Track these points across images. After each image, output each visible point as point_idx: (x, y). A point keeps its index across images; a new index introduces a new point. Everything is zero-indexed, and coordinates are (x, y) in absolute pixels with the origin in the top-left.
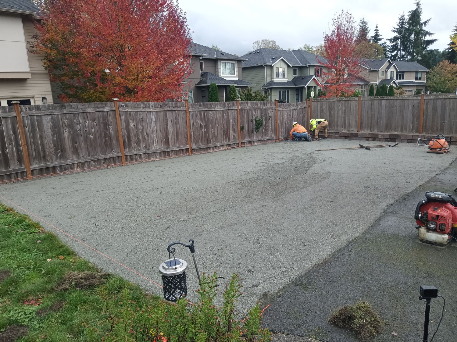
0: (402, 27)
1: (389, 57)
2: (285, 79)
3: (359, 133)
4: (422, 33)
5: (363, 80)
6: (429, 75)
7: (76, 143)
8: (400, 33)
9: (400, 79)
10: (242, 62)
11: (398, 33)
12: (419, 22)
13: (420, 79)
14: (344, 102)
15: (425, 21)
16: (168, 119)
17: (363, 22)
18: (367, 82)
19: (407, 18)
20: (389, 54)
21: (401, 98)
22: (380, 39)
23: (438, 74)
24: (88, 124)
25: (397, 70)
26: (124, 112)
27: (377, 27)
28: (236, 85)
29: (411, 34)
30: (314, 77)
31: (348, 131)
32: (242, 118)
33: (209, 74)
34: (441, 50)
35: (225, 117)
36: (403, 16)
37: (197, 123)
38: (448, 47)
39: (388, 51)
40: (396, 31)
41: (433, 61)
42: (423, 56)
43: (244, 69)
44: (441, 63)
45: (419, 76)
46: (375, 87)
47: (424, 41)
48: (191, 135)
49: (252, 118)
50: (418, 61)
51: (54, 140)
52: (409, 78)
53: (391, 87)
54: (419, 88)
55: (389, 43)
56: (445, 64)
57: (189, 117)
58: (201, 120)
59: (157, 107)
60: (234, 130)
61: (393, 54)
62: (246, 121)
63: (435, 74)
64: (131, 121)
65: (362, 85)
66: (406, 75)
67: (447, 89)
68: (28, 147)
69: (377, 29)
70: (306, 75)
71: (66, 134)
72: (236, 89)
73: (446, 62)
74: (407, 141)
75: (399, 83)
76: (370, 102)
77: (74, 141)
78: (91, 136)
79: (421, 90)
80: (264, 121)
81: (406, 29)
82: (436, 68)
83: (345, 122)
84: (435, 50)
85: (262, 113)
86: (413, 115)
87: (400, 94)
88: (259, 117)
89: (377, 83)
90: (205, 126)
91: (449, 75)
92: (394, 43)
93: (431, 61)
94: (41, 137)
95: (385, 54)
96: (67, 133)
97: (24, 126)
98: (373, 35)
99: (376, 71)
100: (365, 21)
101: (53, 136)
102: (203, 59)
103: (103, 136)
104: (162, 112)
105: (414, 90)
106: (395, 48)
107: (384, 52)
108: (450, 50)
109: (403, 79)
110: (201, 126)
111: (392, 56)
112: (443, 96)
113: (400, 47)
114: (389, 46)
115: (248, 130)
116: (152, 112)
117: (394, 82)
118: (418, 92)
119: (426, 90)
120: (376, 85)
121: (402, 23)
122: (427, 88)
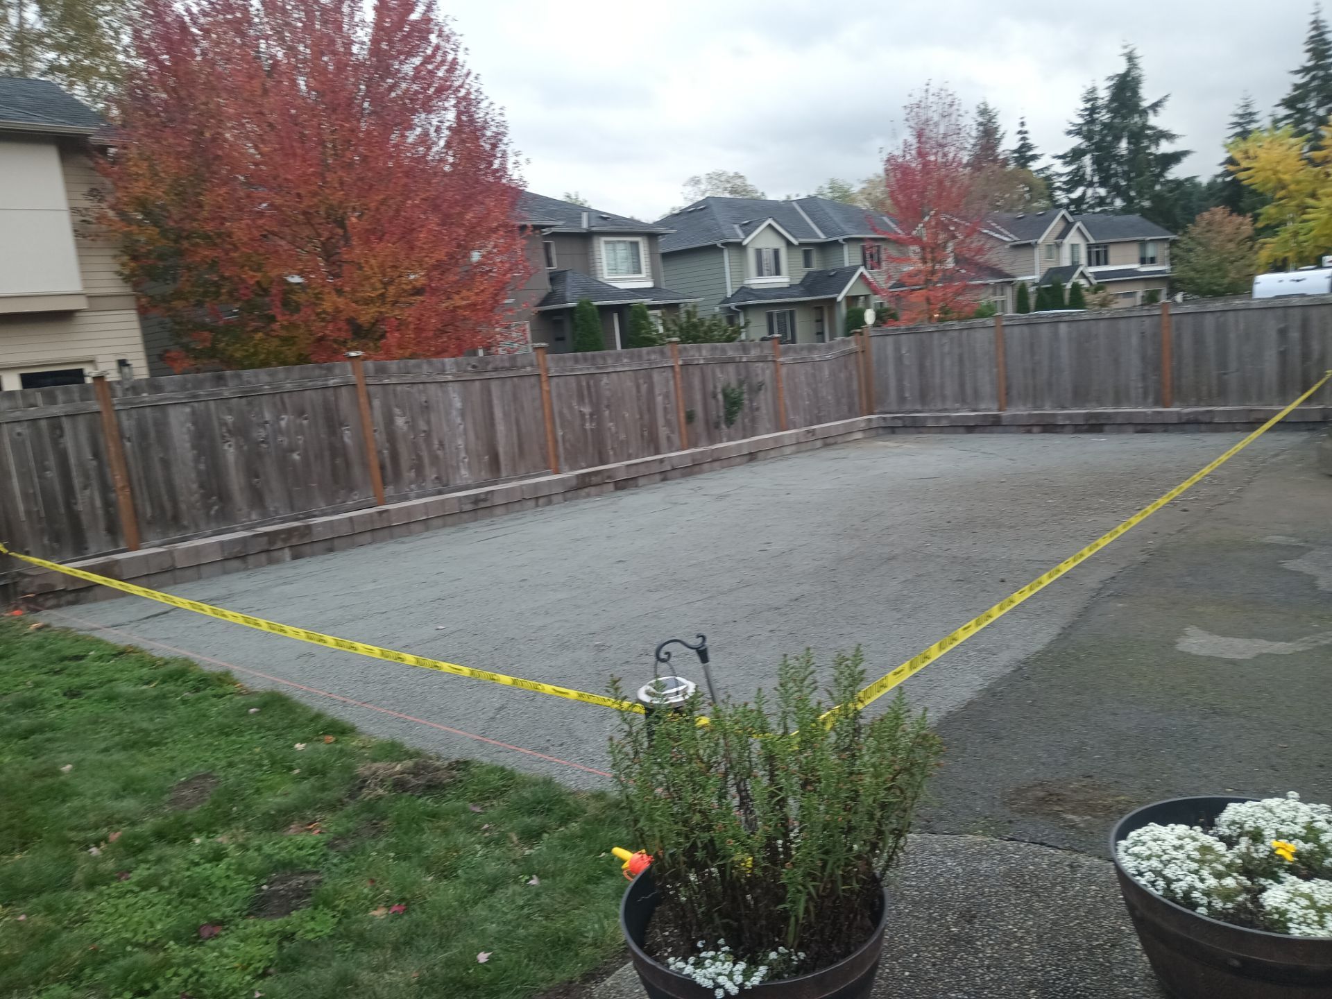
0: (1092, 121)
1: (1061, 206)
2: (782, 280)
3: (1004, 414)
4: (1148, 136)
5: (997, 273)
6: (1176, 251)
7: (257, 477)
8: (1088, 136)
9: (1098, 264)
10: (661, 239)
11: (1084, 137)
12: (1137, 105)
13: (1153, 261)
14: (955, 334)
15: (1154, 100)
16: (496, 402)
17: (984, 112)
18: (1008, 276)
19: (1104, 94)
20: (1062, 197)
21: (1108, 316)
22: (1034, 157)
23: (1200, 244)
24: (288, 425)
25: (1087, 240)
26: (379, 387)
27: (1022, 124)
28: (648, 301)
29: (1118, 139)
30: (862, 269)
31: (974, 410)
32: (688, 388)
33: (569, 274)
34: (1204, 180)
35: (644, 388)
36: (1093, 90)
37: (571, 408)
38: (1220, 170)
39: (1059, 188)
40: (1078, 134)
41: (1184, 208)
42: (1157, 198)
43: (666, 256)
44: (1206, 215)
45: (1151, 251)
46: (1032, 289)
47: (1156, 156)
48: (556, 441)
49: (715, 387)
50: (1144, 212)
51: (199, 473)
52: (1123, 261)
53: (1076, 287)
54: (1154, 287)
55: (1059, 167)
56: (1218, 217)
57: (549, 392)
58: (581, 400)
59: (465, 371)
60: (668, 423)
61: (1075, 195)
62: (698, 396)
63: (1191, 245)
64: (397, 411)
65: (995, 286)
66: (1113, 252)
67: (1230, 284)
68: (132, 490)
69: (1024, 129)
70: (838, 266)
71: (230, 452)
72: (650, 312)
73: (1220, 213)
74: (1131, 428)
75: (1098, 275)
76: (1026, 329)
77: (251, 471)
78: (296, 457)
79: (1158, 292)
80: (745, 396)
81: (1105, 125)
82: (1194, 230)
83: (962, 385)
84: (1187, 180)
85: (738, 373)
86: (1144, 358)
87: (1104, 304)
88: (734, 384)
89: (1037, 277)
90: (591, 415)
91: (1231, 246)
92: (1074, 167)
93: (1178, 211)
94: (166, 464)
95: (1051, 197)
96: (232, 450)
97: (122, 436)
98: (1015, 145)
99: (1029, 245)
100: (990, 107)
101: (197, 460)
102: (554, 233)
103: (327, 454)
104: (477, 383)
105: (1140, 291)
106: (1076, 180)
107: (1047, 192)
108: (1229, 179)
109: (1106, 263)
110: (582, 415)
111: (1072, 201)
112: (1218, 305)
113: (1092, 176)
114: (1061, 175)
115: (707, 422)
116: (450, 384)
117: (1083, 275)
118: (1151, 298)
119: (1172, 292)
120: (1034, 284)
121: (1093, 110)
122: (1173, 285)
